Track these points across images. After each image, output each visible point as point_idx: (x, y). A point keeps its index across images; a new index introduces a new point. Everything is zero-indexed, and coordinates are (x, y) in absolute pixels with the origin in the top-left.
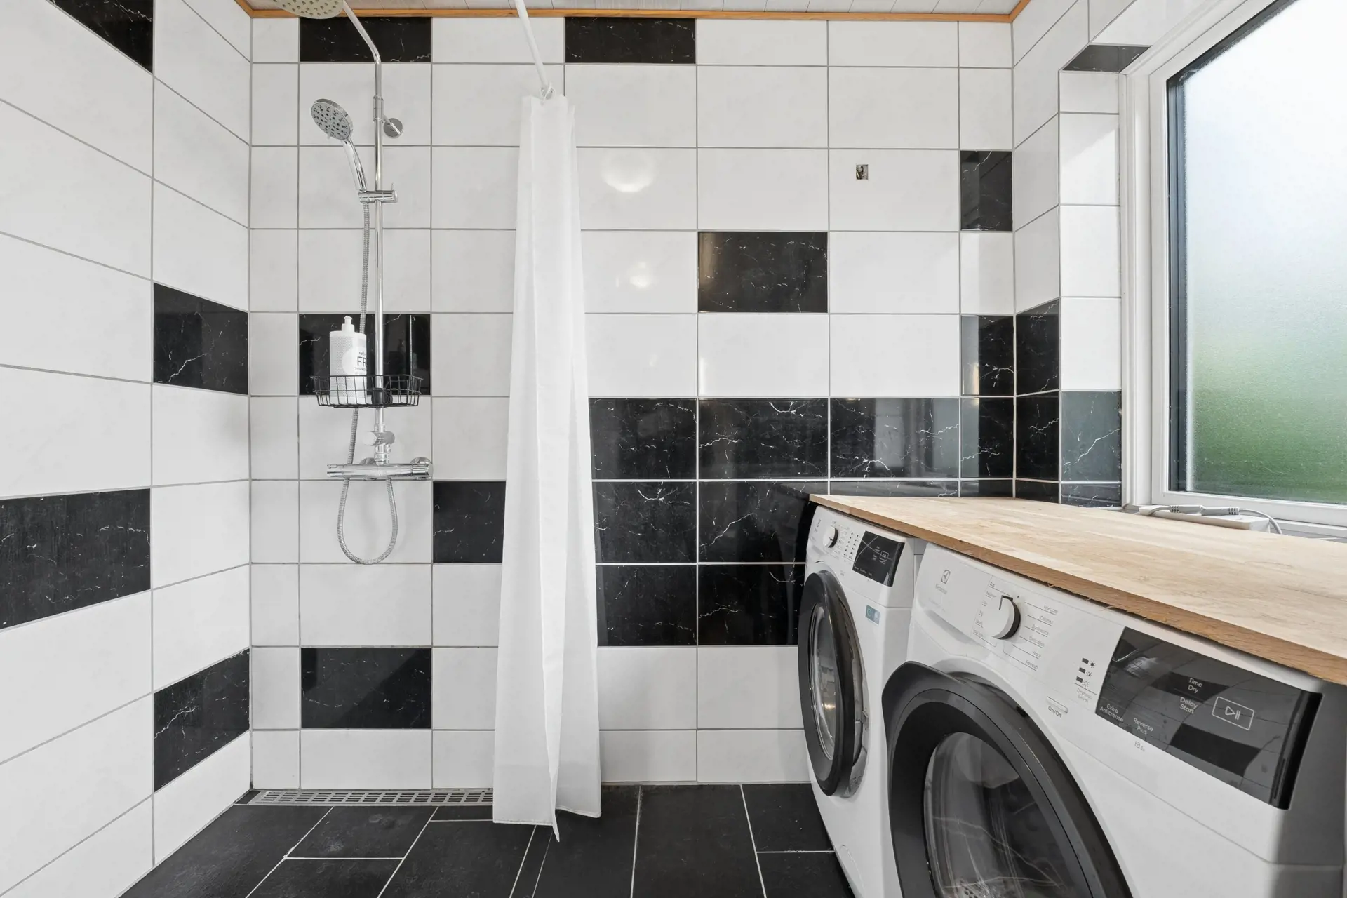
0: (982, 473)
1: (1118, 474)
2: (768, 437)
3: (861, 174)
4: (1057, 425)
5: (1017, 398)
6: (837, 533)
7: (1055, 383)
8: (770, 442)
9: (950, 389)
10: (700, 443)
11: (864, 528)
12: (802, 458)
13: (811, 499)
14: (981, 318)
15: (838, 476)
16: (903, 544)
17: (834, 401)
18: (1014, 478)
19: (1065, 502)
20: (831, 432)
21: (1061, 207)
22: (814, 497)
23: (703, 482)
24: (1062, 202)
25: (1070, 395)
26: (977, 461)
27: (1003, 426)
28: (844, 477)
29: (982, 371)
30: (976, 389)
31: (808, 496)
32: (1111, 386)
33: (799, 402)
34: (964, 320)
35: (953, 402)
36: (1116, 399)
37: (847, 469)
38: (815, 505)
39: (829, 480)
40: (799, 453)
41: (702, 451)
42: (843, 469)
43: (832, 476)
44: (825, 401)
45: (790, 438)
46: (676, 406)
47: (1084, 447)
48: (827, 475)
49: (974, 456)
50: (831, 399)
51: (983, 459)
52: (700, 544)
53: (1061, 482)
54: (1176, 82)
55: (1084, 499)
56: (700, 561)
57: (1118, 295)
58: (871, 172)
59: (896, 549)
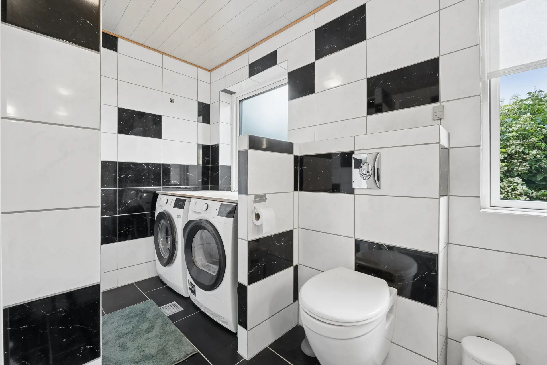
0: (203, 184)
1: (230, 184)
2: (142, 174)
3: (172, 101)
4: (218, 173)
5: (211, 166)
6: (168, 200)
7: (218, 163)
8: (143, 176)
9: (195, 163)
10: (118, 176)
11: (175, 198)
12: (153, 181)
13: (156, 193)
14: (202, 145)
15: (164, 186)
16: (186, 200)
17: (163, 164)
18: (210, 186)
19: (220, 191)
20: (162, 173)
21: (220, 123)
22: (157, 192)
23: (119, 189)
24: (220, 121)
25: (221, 166)
26: (201, 181)
27: (207, 172)
28: (166, 186)
29: (203, 158)
30: (201, 163)
31: (155, 192)
32: (229, 165)
33: (152, 164)
34: (198, 145)
35: (195, 166)
36: (230, 167)
37: (167, 184)
38: (158, 194)
39: (162, 187)
40: (153, 179)
41: (119, 179)
42: (166, 184)
43: (163, 186)
44: (160, 164)
45: (150, 175)
46: (109, 164)
47: (224, 178)
48: (161, 186)
49: (201, 180)
50: (162, 164)
51: (203, 181)
52: (118, 209)
53: (219, 186)
54: (241, 101)
55: (224, 190)
56: (118, 214)
57: (230, 144)
58: (174, 101)
59: (184, 201)
